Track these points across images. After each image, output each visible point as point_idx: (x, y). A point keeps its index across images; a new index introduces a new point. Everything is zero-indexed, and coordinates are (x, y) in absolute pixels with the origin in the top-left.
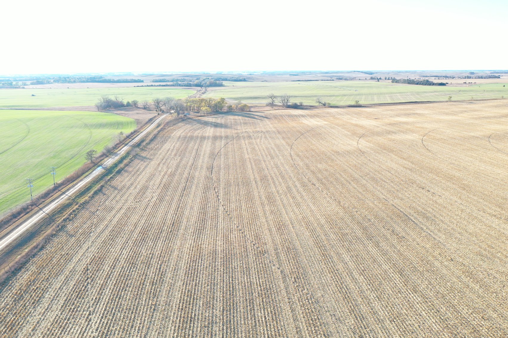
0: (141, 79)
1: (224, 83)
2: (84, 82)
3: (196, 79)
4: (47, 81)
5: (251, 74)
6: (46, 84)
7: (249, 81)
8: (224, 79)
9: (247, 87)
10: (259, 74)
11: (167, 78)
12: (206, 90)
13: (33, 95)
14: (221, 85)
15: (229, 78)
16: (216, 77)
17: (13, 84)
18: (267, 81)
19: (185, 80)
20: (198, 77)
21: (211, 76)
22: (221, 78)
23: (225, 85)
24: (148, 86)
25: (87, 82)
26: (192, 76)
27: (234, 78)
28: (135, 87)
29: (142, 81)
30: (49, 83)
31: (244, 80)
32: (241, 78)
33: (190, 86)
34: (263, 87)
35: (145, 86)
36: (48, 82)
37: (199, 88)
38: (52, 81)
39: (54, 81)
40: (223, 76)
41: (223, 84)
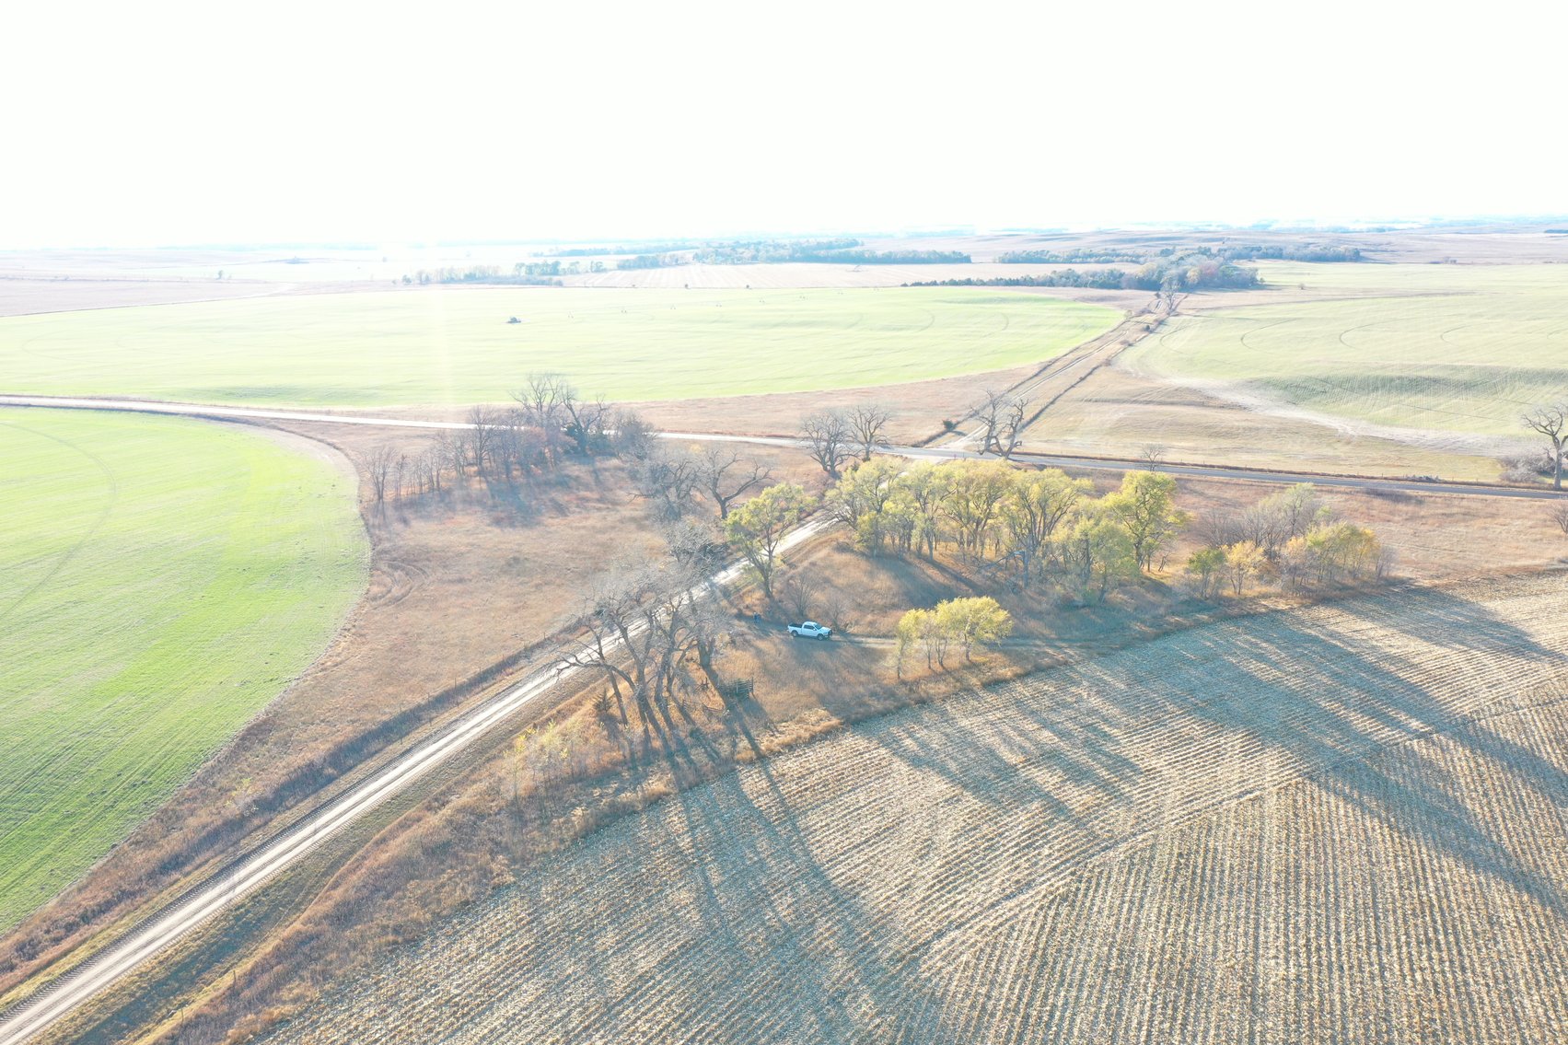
0: (964, 249)
1: (1266, 270)
2: (781, 260)
3: (1158, 250)
4: (671, 257)
5: (1381, 230)
6: (669, 265)
7: (1375, 261)
8: (1271, 251)
9: (1367, 293)
10: (1415, 226)
11: (1054, 248)
12: (1172, 311)
13: (514, 321)
14: (1250, 283)
15: (1290, 250)
16: (1238, 246)
17: (560, 268)
18: (1455, 262)
19: (1118, 256)
20: (1166, 245)
21: (1220, 240)
22: (1259, 249)
23: (1268, 280)
24: (954, 283)
25: (792, 259)
26: (1147, 240)
27: (1311, 247)
28: (905, 285)
29: (967, 260)
30: (677, 262)
31: (1356, 257)
32: (1341, 249)
33: (1117, 287)
34: (1446, 294)
35: (943, 283)
36: (677, 260)
37: (1147, 297)
38: (689, 255)
39: (696, 257)
40: (1268, 238)
41: (1258, 278)
